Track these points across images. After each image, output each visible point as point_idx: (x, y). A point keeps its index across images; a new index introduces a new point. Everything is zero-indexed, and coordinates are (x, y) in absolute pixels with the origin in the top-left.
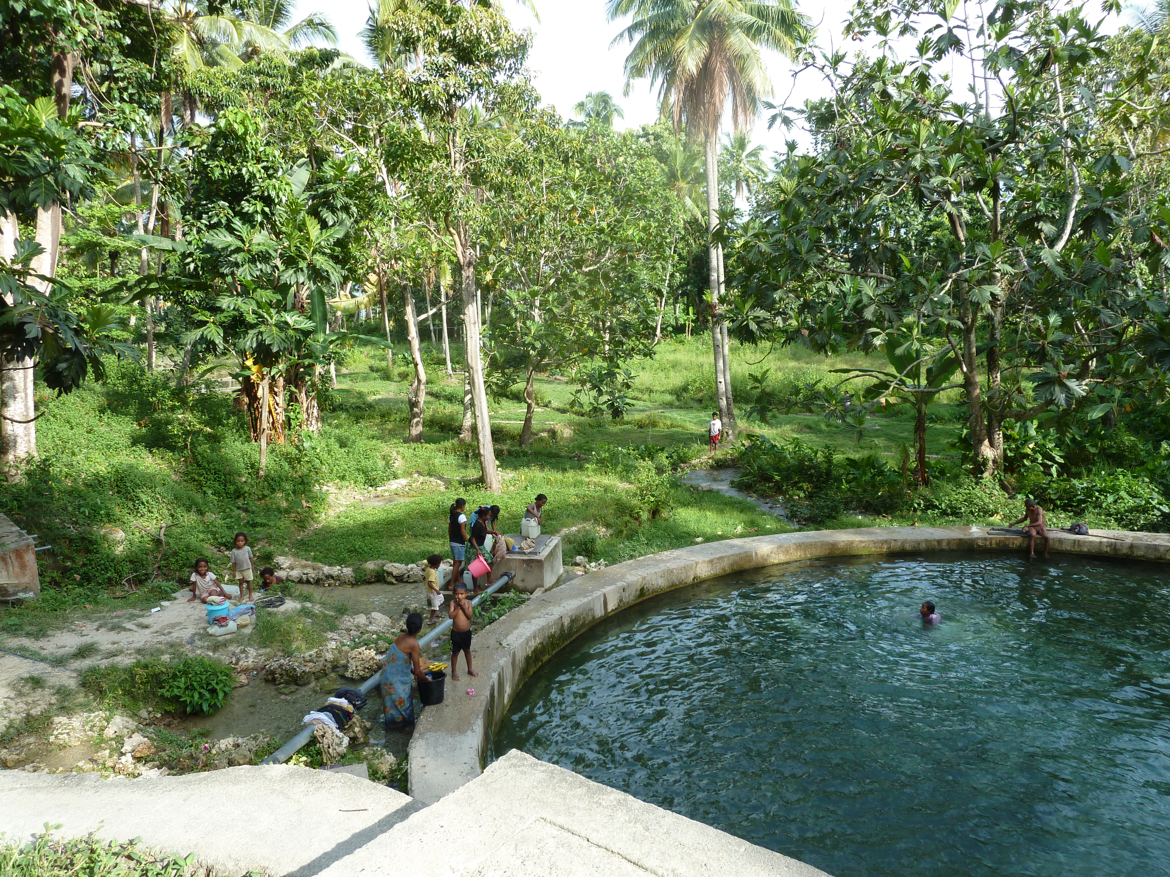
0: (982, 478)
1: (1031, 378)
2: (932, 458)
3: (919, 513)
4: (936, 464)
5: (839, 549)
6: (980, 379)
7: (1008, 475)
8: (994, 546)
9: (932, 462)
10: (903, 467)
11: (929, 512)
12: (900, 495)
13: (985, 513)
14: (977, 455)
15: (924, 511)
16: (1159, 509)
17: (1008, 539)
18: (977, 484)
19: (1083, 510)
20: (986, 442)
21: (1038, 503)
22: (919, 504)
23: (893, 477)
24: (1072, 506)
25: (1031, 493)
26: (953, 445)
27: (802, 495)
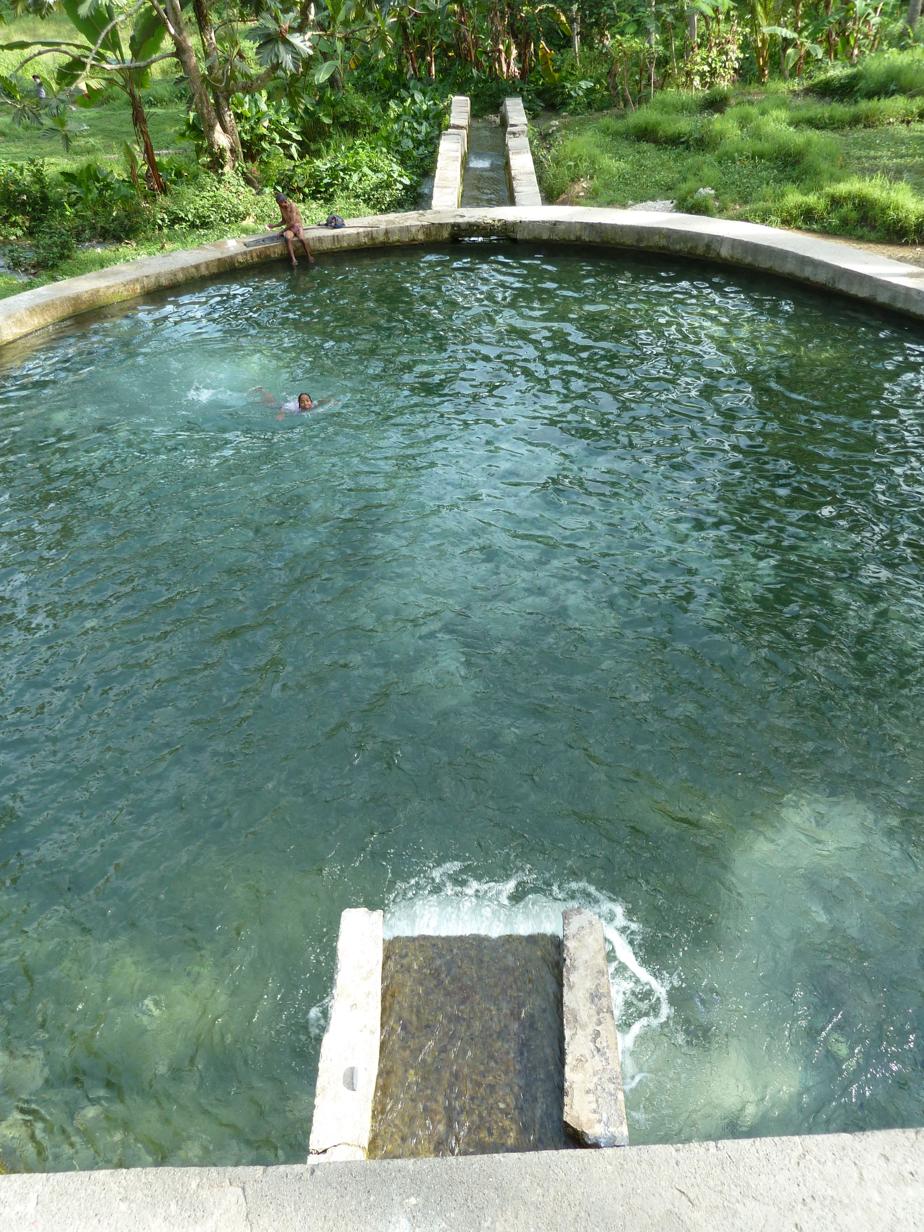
0: (223, 174)
1: (250, 35)
2: (162, 156)
3: (165, 231)
4: (169, 163)
5: (84, 302)
6: (193, 41)
7: (250, 164)
8: (256, 259)
9: (165, 160)
10: (133, 175)
11: (176, 227)
12: (138, 211)
13: (236, 217)
14: (211, 145)
15: (171, 227)
16: (400, 182)
17: (268, 248)
18: (219, 182)
19: (332, 195)
20: (218, 127)
21: (288, 195)
22: (163, 220)
23: (124, 190)
24: (320, 192)
25: (278, 183)
26: (183, 135)
27: (20, 233)
